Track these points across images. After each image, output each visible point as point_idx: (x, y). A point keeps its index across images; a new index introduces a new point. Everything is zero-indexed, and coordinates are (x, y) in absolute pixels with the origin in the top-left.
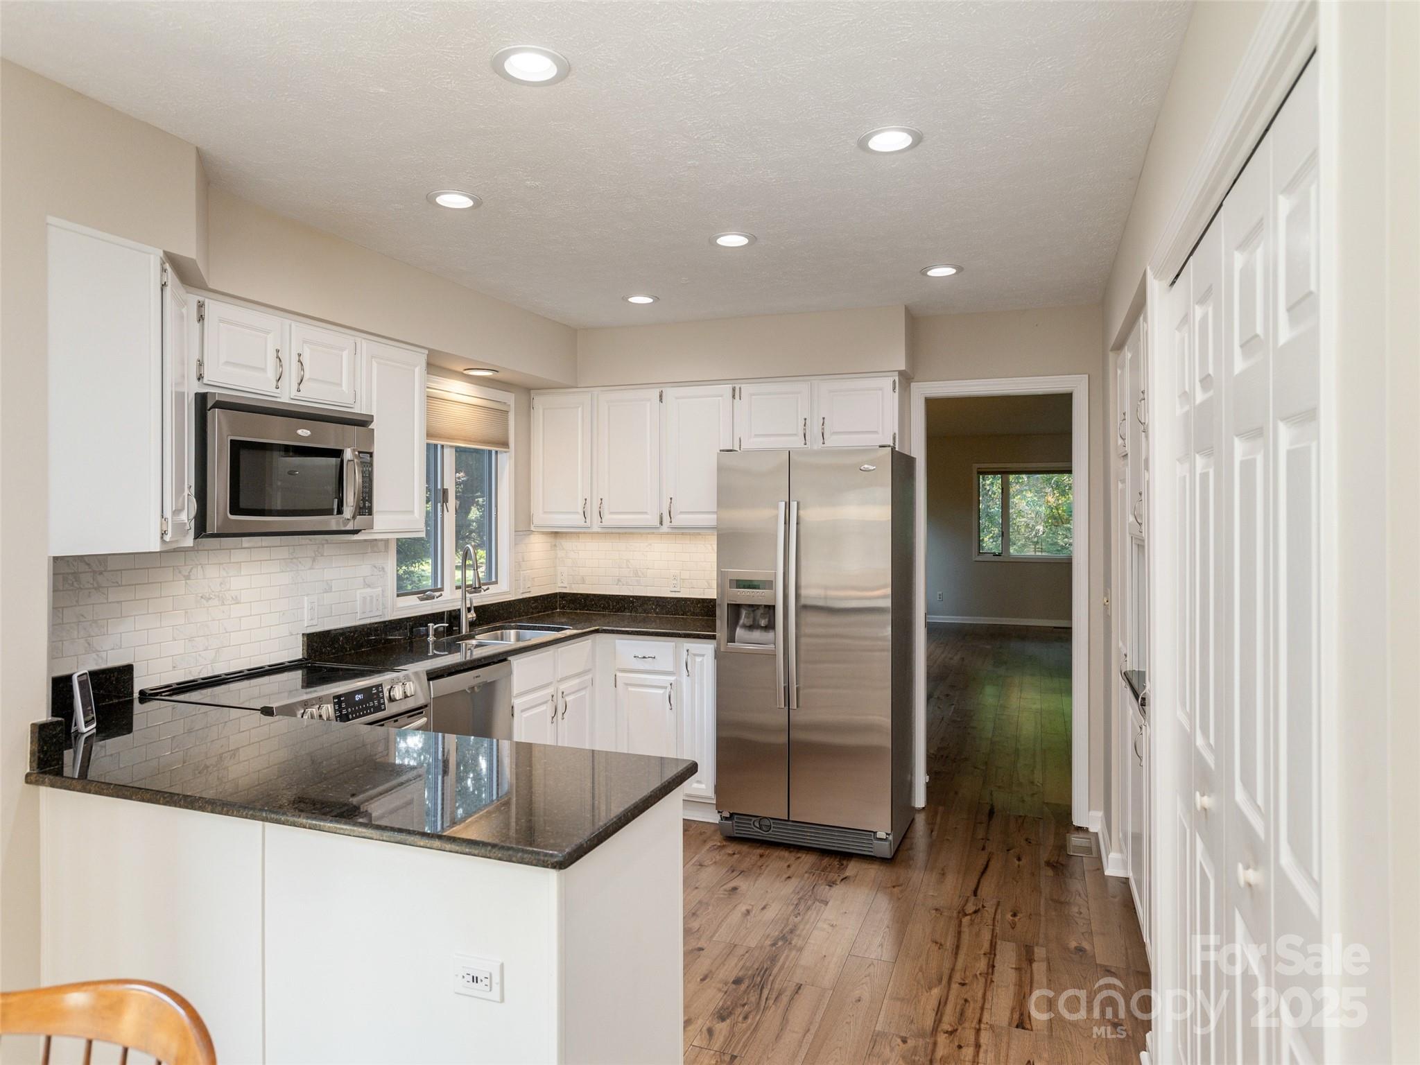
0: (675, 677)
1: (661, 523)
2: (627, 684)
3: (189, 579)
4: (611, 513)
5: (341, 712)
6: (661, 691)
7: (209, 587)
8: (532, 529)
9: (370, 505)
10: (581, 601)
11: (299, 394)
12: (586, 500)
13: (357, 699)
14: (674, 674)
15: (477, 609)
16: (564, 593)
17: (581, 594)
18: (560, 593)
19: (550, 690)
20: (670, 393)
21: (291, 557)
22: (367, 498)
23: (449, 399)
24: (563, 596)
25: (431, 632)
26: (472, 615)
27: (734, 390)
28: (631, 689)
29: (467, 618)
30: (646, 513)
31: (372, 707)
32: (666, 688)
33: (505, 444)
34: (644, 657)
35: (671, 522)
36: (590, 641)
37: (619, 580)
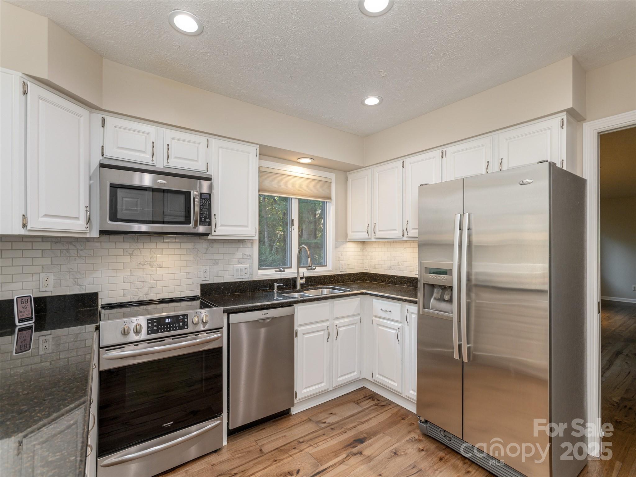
0: (401, 325)
1: (403, 235)
2: (378, 325)
3: (132, 255)
4: (380, 231)
5: (152, 328)
6: (394, 332)
7: (144, 259)
8: (348, 240)
9: (209, 220)
10: (373, 277)
11: (168, 164)
12: (368, 224)
13: (166, 321)
14: (401, 323)
15: (306, 278)
16: (366, 273)
17: (373, 274)
18: (365, 272)
19: (327, 324)
20: (408, 161)
21: (193, 247)
22: (207, 217)
23: (291, 175)
24: (366, 274)
25: (276, 288)
26: (304, 280)
27: (442, 153)
28: (380, 327)
29: (299, 282)
30: (395, 230)
31: (177, 326)
32: (396, 330)
33: (330, 198)
34: (386, 311)
35: (408, 234)
36: (359, 298)
37: (390, 267)
